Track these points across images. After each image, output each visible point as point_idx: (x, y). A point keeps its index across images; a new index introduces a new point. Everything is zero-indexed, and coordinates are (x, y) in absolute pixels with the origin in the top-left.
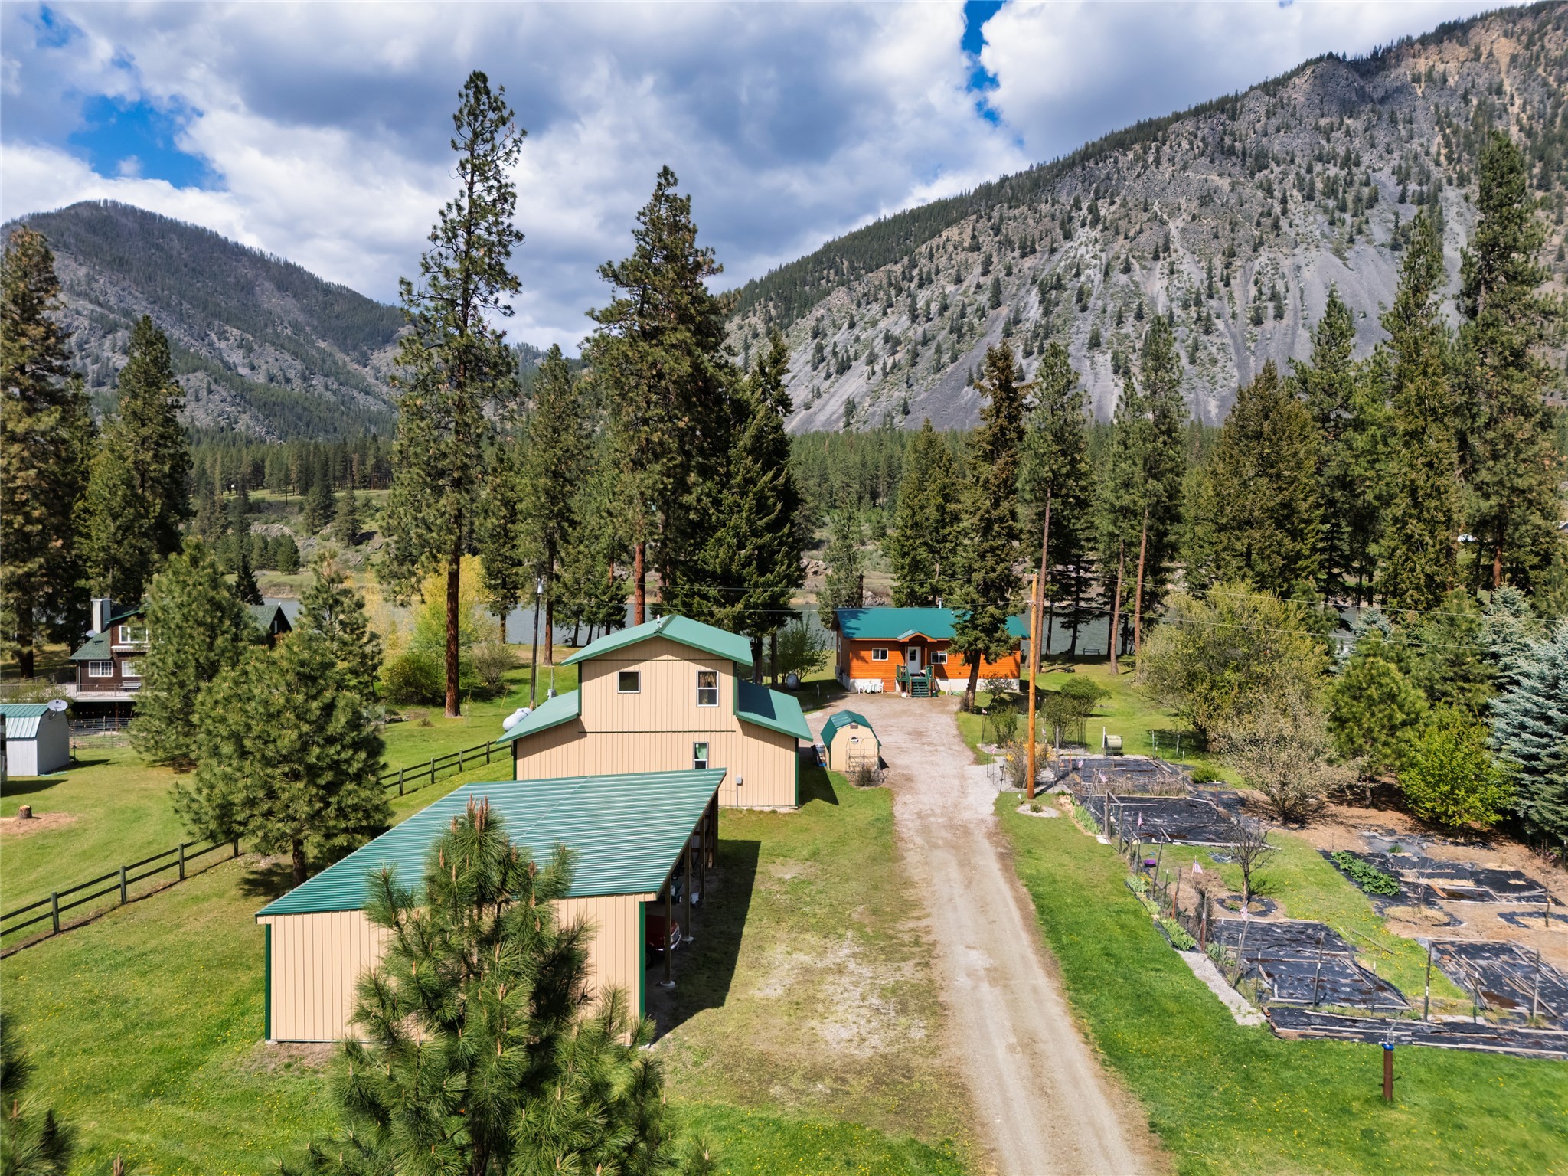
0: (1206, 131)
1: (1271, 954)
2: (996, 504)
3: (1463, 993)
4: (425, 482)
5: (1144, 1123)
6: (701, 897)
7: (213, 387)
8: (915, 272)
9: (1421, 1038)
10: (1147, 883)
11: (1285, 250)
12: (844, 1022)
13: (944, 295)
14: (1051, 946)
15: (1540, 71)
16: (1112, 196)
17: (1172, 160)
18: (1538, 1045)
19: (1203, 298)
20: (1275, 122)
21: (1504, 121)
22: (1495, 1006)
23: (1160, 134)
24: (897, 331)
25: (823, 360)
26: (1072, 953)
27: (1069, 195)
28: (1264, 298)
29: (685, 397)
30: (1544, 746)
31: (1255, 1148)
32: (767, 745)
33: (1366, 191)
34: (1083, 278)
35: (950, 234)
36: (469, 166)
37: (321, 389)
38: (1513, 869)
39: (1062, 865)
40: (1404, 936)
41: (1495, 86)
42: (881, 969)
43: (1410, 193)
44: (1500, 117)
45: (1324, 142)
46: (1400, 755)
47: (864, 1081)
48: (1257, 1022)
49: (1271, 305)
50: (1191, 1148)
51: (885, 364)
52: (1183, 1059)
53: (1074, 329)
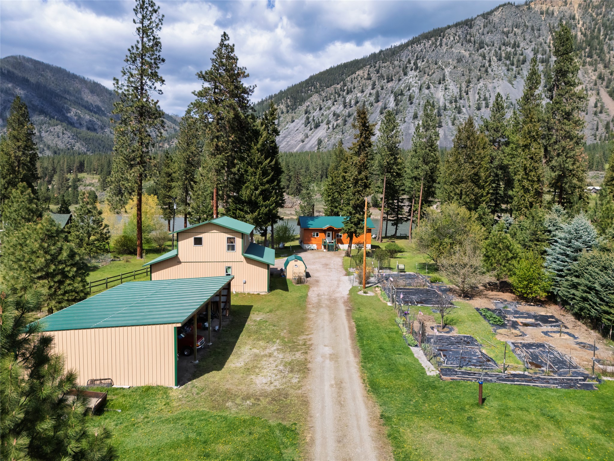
0: (460, 32)
1: (448, 348)
2: (360, 173)
3: (521, 362)
4: (125, 162)
5: (379, 415)
6: (220, 327)
7: (65, 132)
8: (345, 88)
9: (500, 380)
10: (404, 321)
11: (490, 81)
12: (265, 376)
13: (357, 97)
14: (359, 345)
15: (590, 10)
16: (423, 58)
17: (446, 44)
18: (548, 382)
19: (458, 99)
20: (487, 29)
21: (575, 31)
22: (533, 367)
23: (442, 34)
24: (338, 112)
25: (309, 123)
26: (366, 348)
27: (406, 58)
28: (481, 99)
29: (232, 128)
30: (564, 266)
31: (422, 424)
32: (256, 267)
33: (521, 57)
34: (411, 91)
35: (359, 73)
36: (141, 30)
37: (109, 133)
38: (551, 314)
39: (370, 314)
40: (502, 340)
41: (572, 16)
42: (287, 355)
43: (538, 59)
44: (574, 29)
45: (506, 38)
46: (510, 270)
47: (267, 400)
48: (435, 374)
49: (484, 102)
50: (395, 425)
51: (333, 125)
52: (401, 389)
53: (407, 111)
